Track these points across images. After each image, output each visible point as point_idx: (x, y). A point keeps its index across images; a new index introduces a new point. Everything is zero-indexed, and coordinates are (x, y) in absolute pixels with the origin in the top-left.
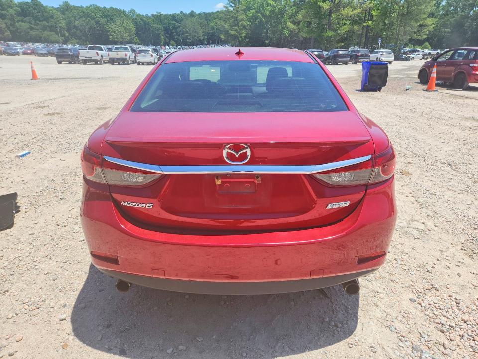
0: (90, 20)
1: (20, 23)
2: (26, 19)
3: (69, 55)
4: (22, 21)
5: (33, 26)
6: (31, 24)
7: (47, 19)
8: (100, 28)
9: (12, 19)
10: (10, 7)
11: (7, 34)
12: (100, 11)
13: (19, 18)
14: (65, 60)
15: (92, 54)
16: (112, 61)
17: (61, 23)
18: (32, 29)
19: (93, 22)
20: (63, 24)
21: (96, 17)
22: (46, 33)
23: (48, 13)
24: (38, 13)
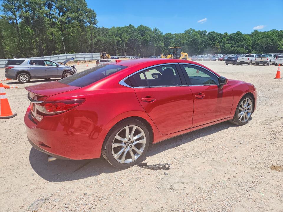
0: (268, 39)
1: (227, 44)
2: (231, 42)
3: (233, 60)
4: (229, 43)
5: (233, 45)
6: (232, 44)
7: (241, 41)
8: (273, 43)
9: (224, 43)
10: (225, 37)
11: (219, 50)
12: (276, 33)
13: (227, 42)
14: (230, 63)
15: (245, 59)
16: (257, 63)
17: (249, 42)
18: (232, 47)
19: (269, 40)
20: (250, 43)
21: (273, 37)
22: (239, 48)
23: (244, 38)
24: (237, 38)
